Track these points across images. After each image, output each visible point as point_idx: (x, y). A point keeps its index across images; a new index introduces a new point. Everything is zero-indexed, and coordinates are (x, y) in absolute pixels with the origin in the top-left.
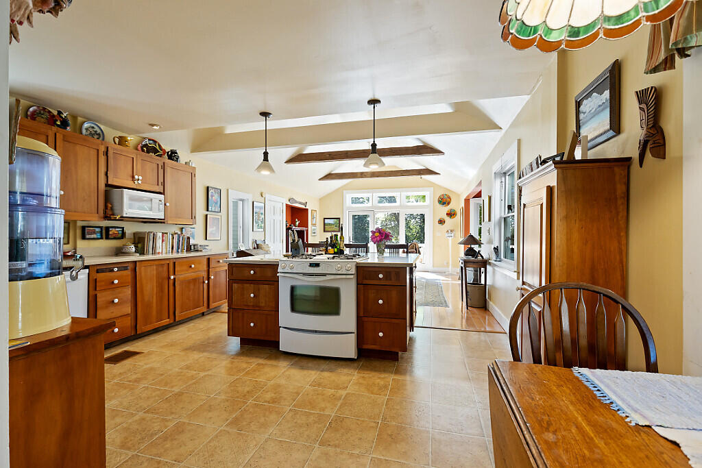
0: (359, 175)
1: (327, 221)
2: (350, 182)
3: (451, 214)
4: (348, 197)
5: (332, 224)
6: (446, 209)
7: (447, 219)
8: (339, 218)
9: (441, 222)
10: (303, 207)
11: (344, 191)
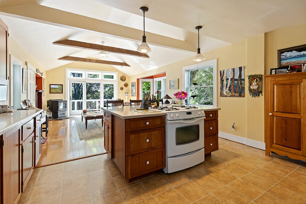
0: (88, 60)
1: (52, 86)
2: (72, 63)
3: (126, 85)
4: (69, 72)
5: (56, 88)
6: (124, 83)
7: (124, 87)
8: (62, 85)
9: (122, 89)
10: (41, 75)
11: (66, 69)
